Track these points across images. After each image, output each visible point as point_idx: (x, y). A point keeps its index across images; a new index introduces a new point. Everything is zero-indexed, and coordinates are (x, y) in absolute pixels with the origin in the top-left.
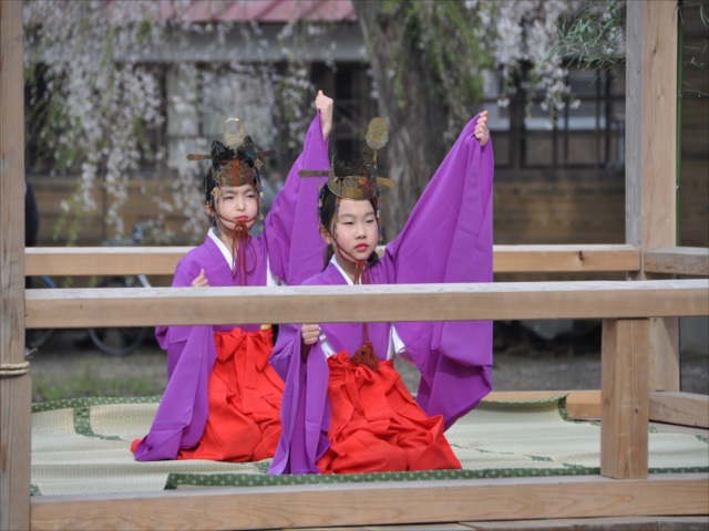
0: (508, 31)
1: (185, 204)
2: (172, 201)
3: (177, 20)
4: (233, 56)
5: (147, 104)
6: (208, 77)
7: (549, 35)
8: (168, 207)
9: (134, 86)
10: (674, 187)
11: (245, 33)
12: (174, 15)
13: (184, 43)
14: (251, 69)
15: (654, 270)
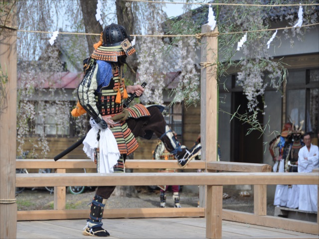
0: (148, 93)
1: (42, 145)
2: (38, 144)
3: (38, 88)
4: (56, 99)
5: (32, 113)
6: (48, 105)
7: (160, 94)
8: (36, 146)
9: (27, 108)
10: (216, 142)
11: (60, 91)
12: (37, 86)
13: (40, 95)
14: (62, 103)
15: (210, 169)
